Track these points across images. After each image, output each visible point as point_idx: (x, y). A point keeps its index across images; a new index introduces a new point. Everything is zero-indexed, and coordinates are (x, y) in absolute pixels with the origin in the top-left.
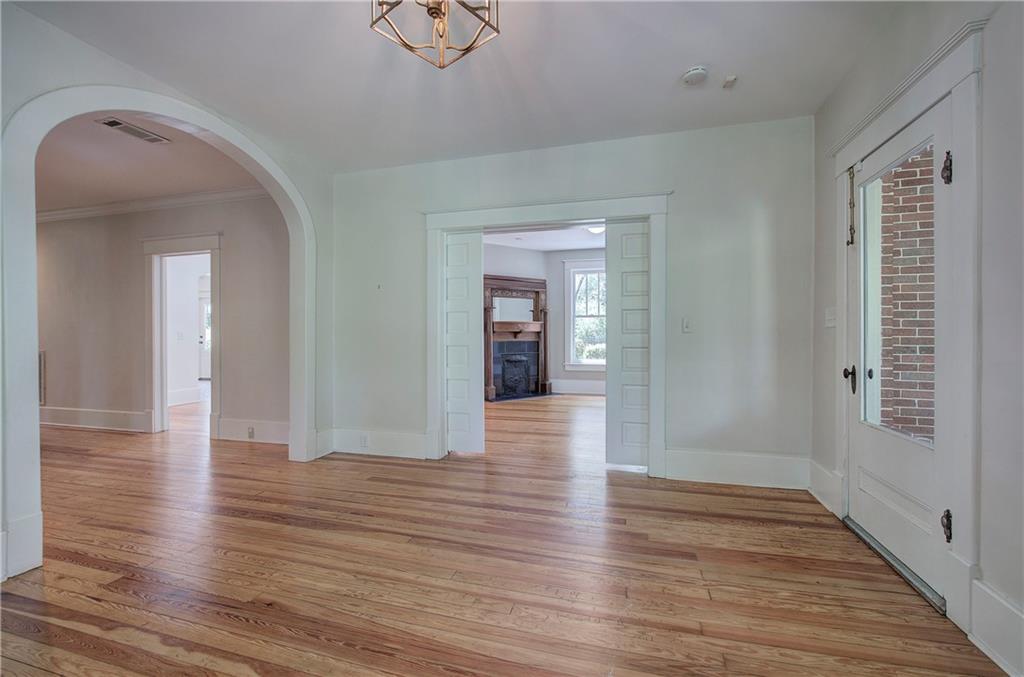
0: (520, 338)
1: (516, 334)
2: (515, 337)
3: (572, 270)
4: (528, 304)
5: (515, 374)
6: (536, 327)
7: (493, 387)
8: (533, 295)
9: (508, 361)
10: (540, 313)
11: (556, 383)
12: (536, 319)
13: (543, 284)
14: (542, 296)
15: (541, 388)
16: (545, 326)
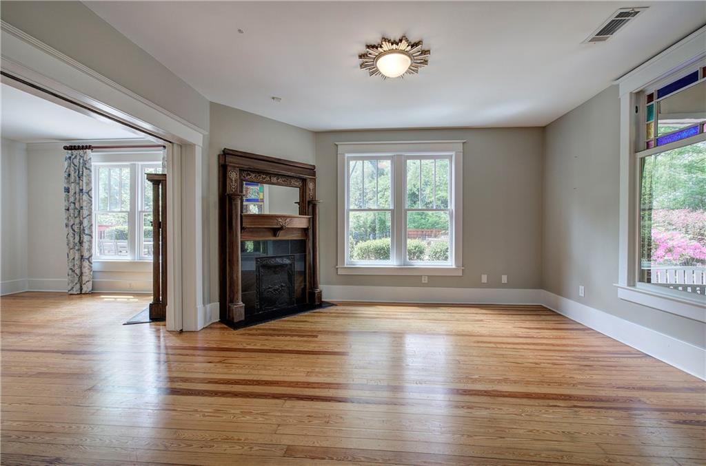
0: (282, 236)
1: (275, 231)
2: (275, 235)
3: (347, 155)
4: (292, 194)
5: (275, 282)
6: (302, 222)
7: (241, 304)
8: (299, 183)
9: (264, 266)
10: (308, 206)
11: (328, 290)
12: (302, 212)
13: (312, 170)
14: (311, 185)
15: (309, 300)
16: (313, 221)
